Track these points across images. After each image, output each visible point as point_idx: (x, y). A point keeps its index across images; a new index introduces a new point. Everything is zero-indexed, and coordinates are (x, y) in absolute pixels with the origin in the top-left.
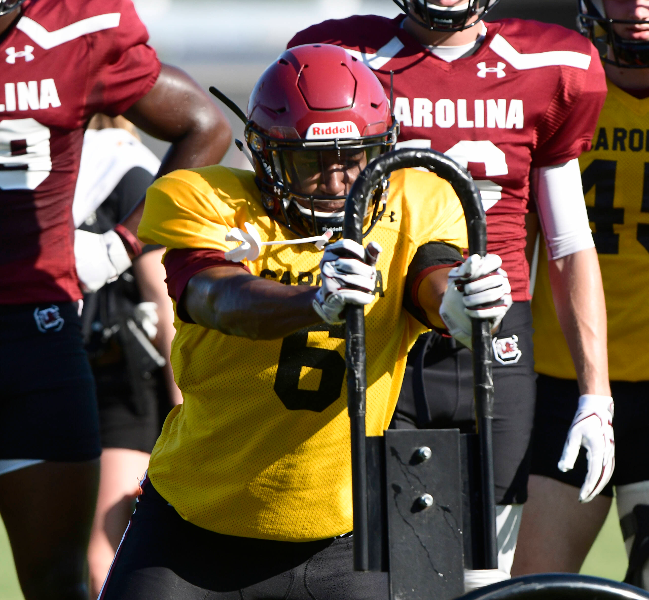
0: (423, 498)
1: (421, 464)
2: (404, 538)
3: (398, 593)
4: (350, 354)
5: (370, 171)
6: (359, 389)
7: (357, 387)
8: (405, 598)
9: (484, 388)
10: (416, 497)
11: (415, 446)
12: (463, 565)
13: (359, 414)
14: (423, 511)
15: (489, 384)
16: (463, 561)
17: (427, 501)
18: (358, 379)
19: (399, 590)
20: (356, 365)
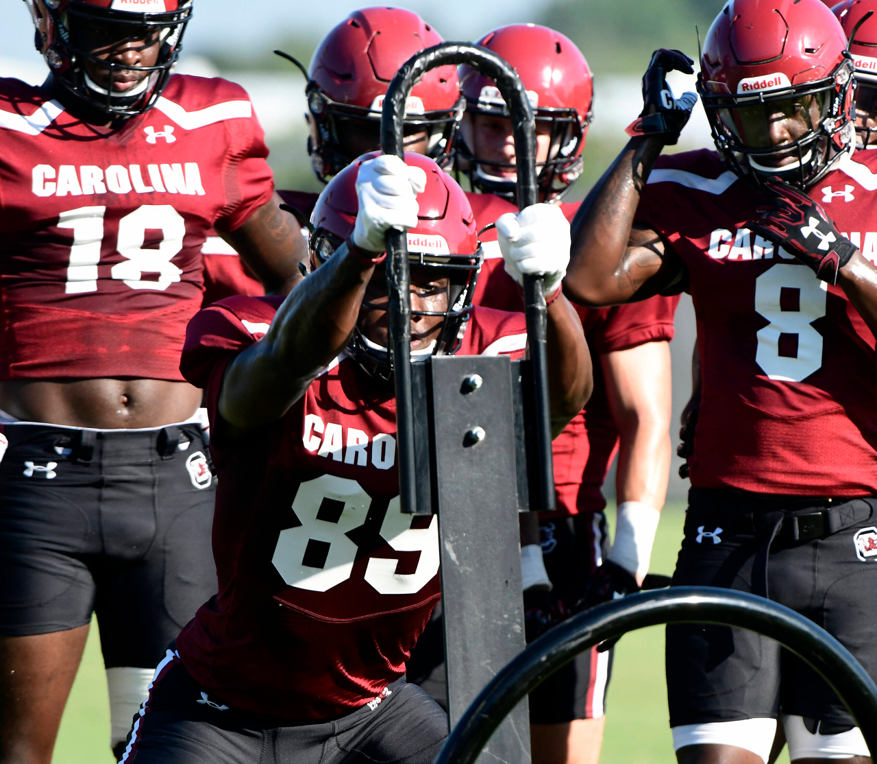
0: (474, 432)
1: (470, 393)
2: (453, 475)
3: (448, 537)
4: (393, 272)
5: (409, 69)
6: (404, 311)
7: (402, 309)
8: (456, 543)
9: (537, 309)
10: (466, 431)
11: (463, 374)
12: (518, 506)
13: (404, 338)
14: (474, 447)
15: (542, 304)
16: (517, 501)
17: (479, 435)
18: (402, 300)
19: (450, 535)
20: (399, 284)
